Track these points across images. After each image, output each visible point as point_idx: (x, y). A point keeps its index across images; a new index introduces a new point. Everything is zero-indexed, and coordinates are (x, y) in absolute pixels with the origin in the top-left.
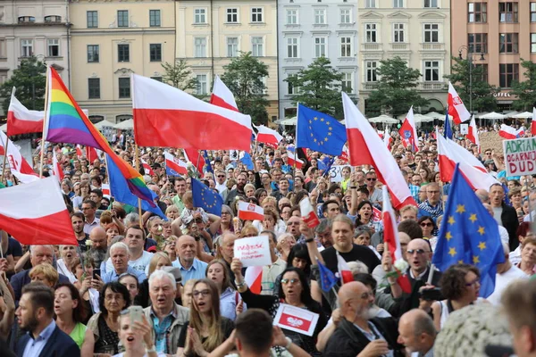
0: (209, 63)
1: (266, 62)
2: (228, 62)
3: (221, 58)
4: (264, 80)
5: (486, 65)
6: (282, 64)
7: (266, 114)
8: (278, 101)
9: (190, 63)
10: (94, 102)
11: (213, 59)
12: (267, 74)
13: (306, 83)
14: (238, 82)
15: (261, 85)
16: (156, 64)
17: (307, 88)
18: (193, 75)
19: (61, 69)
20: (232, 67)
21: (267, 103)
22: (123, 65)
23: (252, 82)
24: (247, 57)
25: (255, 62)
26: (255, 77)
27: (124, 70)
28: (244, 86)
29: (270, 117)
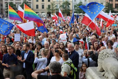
0: (59, 2)
1: (70, 2)
2: (63, 2)
3: (61, 2)
4: (70, 6)
5: (112, 4)
6: (73, 3)
7: (70, 13)
8: (72, 10)
9: (55, 2)
10: (37, 9)
11: (60, 2)
12: (70, 5)
13: (78, 7)
14: (65, 6)
15: (69, 7)
16: (49, 2)
17: (78, 8)
18: (56, 5)
19: (31, 3)
20: (63, 3)
21: (70, 10)
22: (43, 2)
23: (67, 6)
24: (66, 1)
25: (68, 2)
26: (68, 5)
27: (43, 3)
28: (66, 7)
29: (71, 13)
